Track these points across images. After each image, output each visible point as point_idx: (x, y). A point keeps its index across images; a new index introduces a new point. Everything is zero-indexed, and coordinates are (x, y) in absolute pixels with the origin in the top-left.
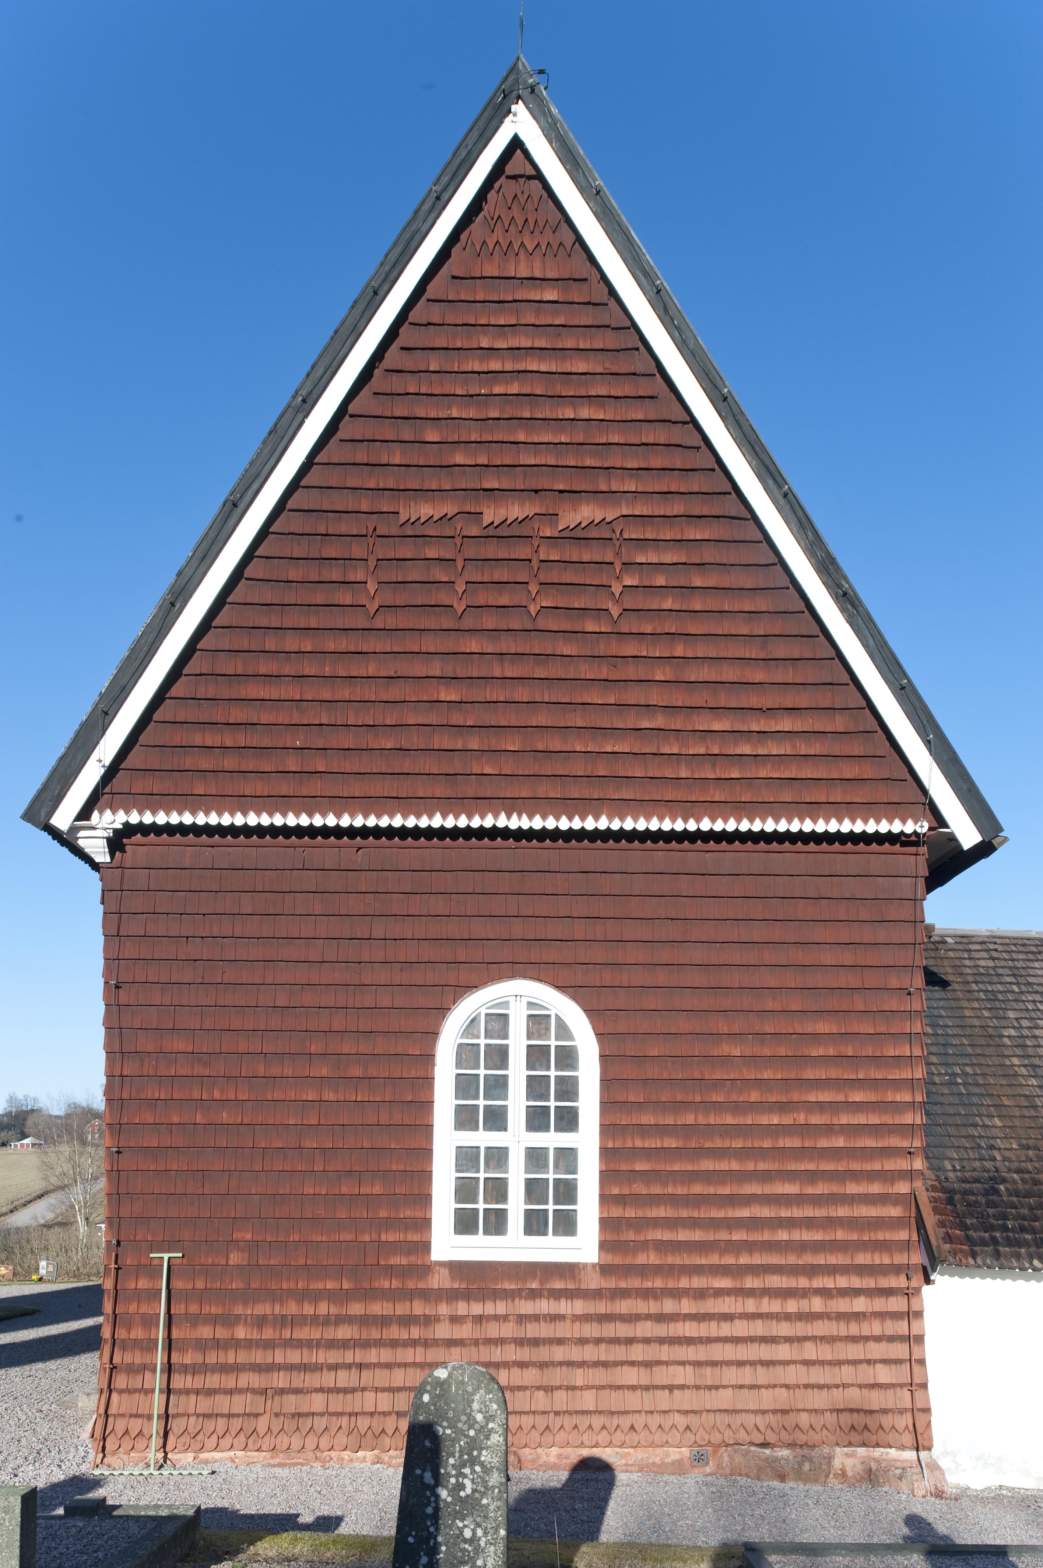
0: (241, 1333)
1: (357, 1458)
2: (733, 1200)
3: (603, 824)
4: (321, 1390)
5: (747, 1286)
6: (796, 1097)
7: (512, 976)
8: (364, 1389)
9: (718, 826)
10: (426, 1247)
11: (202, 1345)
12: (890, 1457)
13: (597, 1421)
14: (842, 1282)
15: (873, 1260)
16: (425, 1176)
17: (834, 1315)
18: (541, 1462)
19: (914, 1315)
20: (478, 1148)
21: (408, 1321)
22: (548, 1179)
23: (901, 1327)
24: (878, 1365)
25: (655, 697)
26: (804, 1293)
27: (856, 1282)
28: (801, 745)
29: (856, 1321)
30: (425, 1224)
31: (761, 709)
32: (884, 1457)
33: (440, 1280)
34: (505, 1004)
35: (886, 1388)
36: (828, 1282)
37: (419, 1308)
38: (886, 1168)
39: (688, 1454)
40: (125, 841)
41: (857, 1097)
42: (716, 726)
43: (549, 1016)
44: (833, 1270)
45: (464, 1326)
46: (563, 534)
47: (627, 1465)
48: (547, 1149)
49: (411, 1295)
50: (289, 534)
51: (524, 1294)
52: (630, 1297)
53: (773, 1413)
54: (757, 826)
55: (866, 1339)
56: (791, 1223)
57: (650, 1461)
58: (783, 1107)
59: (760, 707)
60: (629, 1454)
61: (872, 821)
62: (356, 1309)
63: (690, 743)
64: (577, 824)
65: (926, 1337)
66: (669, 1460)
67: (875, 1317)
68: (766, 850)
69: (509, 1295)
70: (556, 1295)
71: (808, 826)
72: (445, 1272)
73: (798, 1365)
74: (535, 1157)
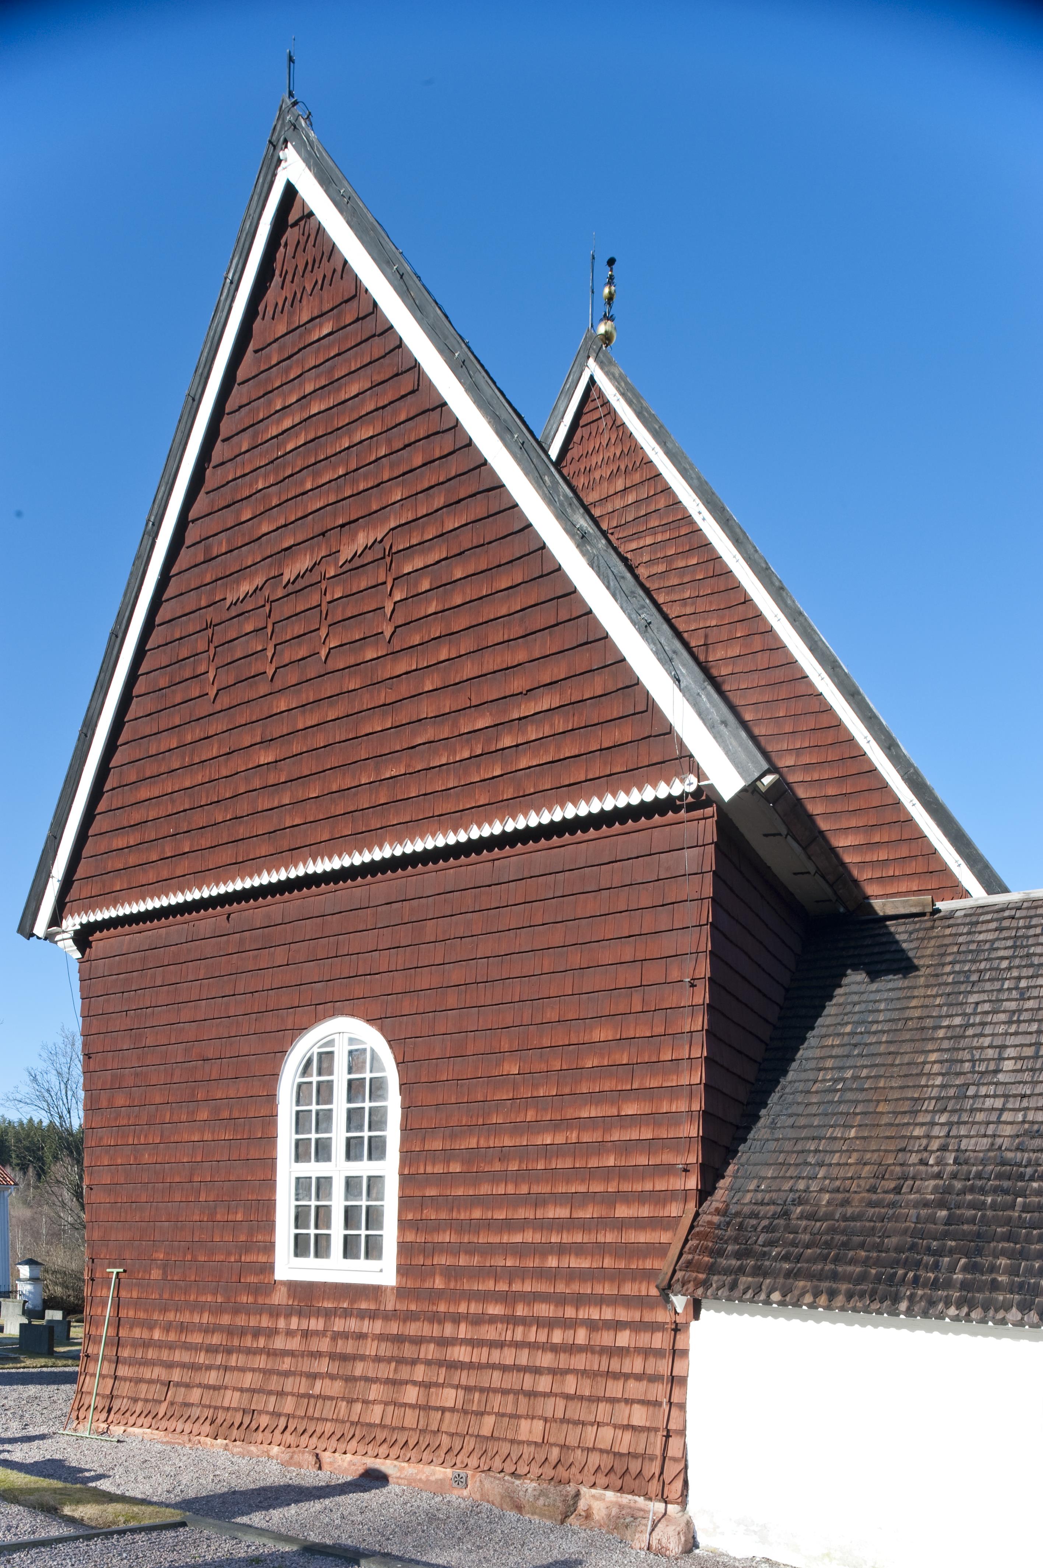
0: (157, 1335)
1: (217, 1445)
2: (509, 1225)
3: (387, 852)
4: (199, 1385)
5: (518, 1314)
6: (570, 1114)
7: (334, 1014)
8: (226, 1388)
9: (486, 831)
10: (270, 1268)
11: (136, 1344)
12: (638, 1505)
13: (381, 1435)
14: (608, 1314)
15: (640, 1291)
16: (270, 1206)
17: (598, 1348)
18: (336, 1465)
19: (678, 1353)
20: (310, 1178)
21: (257, 1333)
22: (361, 1206)
23: (662, 1367)
24: (636, 1407)
25: (426, 709)
26: (570, 1324)
27: (623, 1315)
28: (559, 722)
29: (618, 1356)
30: (270, 1248)
31: (521, 693)
32: (632, 1504)
33: (279, 1298)
34: (331, 1043)
35: (640, 1432)
36: (594, 1314)
37: (265, 1322)
38: (657, 1188)
39: (450, 1476)
40: (91, 938)
41: (630, 1109)
42: (480, 724)
43: (365, 1050)
44: (601, 1301)
45: (295, 1339)
46: (345, 568)
47: (399, 1478)
48: (361, 1177)
49: (260, 1310)
50: (159, 647)
51: (339, 1313)
52: (418, 1319)
53: (528, 1445)
54: (521, 823)
55: (627, 1377)
56: (561, 1250)
57: (418, 1477)
58: (557, 1125)
59: (520, 690)
60: (403, 1468)
61: (635, 791)
62: (226, 1320)
63: (458, 749)
64: (367, 857)
65: (689, 1379)
66: (433, 1478)
67: (639, 1354)
68: (546, 847)
69: (328, 1314)
70: (362, 1315)
71: (570, 812)
72: (284, 1289)
73: (558, 1398)
74: (351, 1184)
